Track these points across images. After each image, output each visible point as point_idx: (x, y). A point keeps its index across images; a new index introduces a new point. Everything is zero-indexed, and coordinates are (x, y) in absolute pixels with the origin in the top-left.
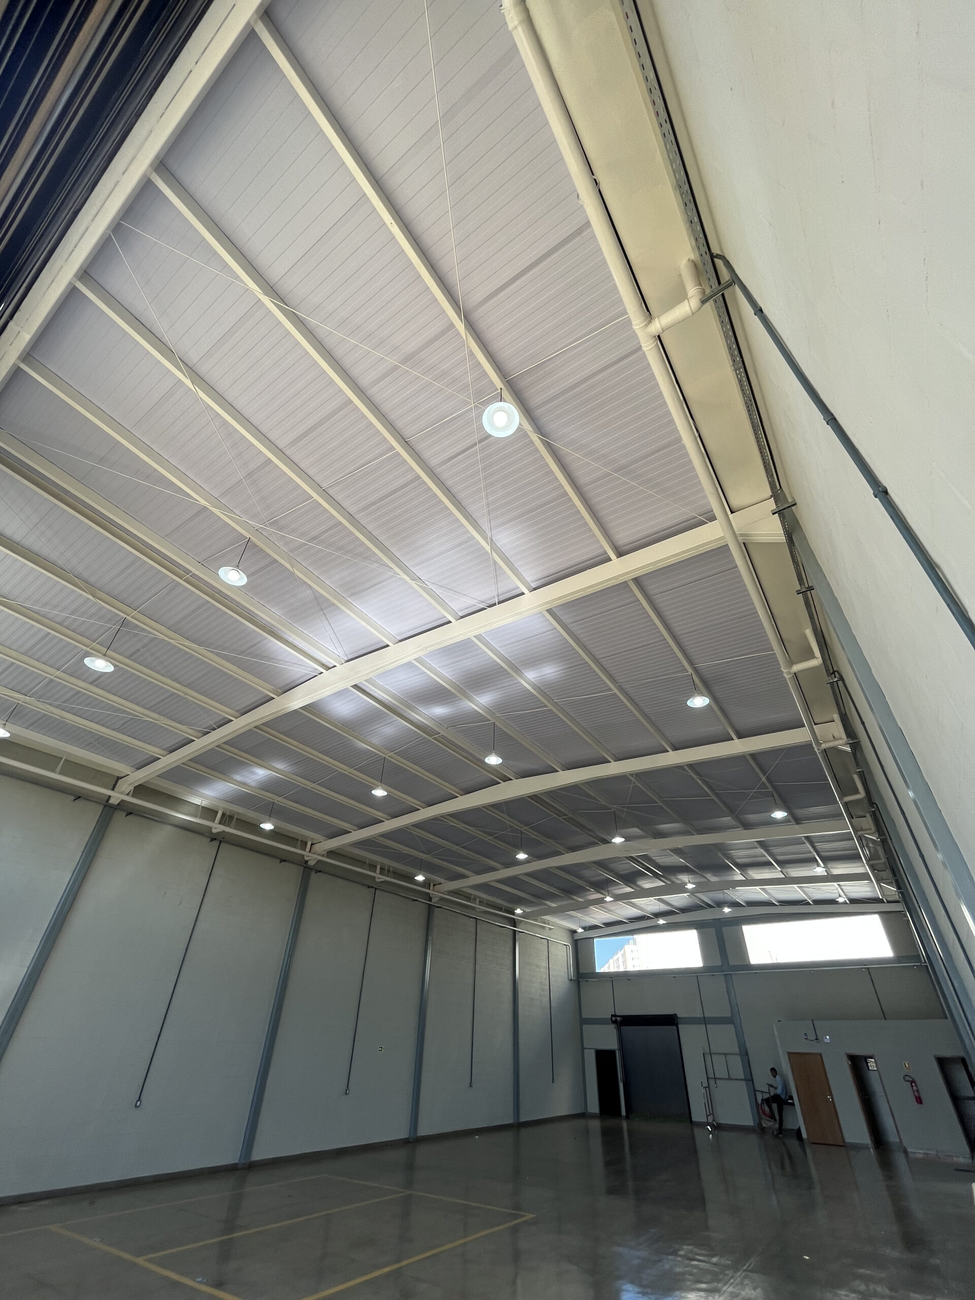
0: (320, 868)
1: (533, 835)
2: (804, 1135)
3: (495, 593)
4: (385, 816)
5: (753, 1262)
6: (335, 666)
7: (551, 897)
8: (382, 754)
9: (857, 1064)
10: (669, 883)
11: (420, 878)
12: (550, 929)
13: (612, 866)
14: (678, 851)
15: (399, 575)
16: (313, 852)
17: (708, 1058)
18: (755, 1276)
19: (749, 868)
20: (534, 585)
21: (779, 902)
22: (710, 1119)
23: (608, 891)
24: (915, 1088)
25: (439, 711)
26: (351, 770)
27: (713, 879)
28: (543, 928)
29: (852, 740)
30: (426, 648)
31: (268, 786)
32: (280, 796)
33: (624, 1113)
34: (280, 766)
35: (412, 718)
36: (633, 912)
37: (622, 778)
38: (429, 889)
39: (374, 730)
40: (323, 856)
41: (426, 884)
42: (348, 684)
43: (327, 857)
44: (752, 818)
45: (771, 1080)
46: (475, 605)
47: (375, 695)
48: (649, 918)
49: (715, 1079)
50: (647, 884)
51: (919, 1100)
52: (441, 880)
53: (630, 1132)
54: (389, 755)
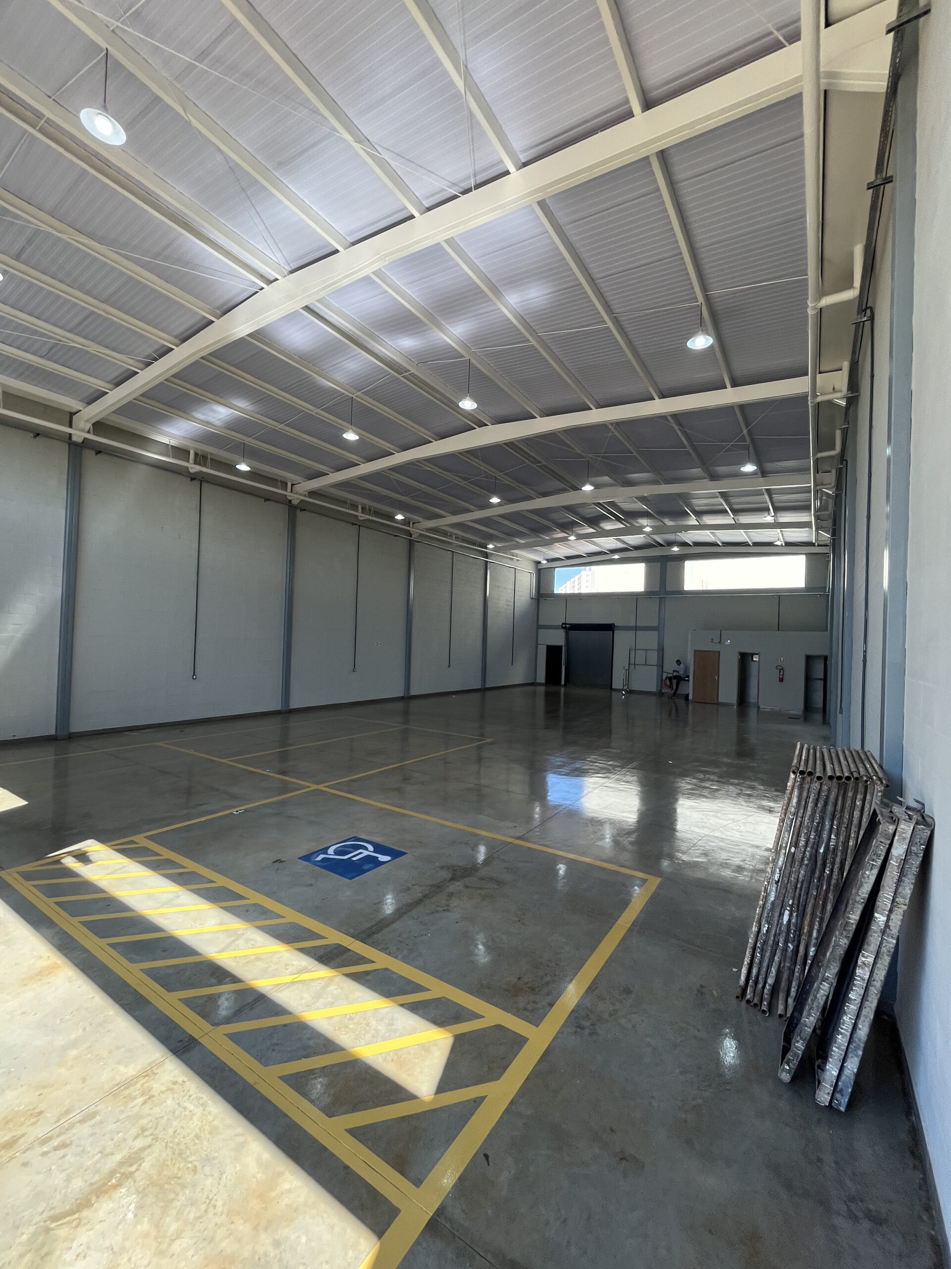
0: (303, 507)
1: (507, 480)
2: (690, 697)
3: (471, 171)
4: (361, 459)
5: (635, 764)
6: (277, 279)
7: (521, 535)
8: (348, 394)
9: (745, 659)
10: (629, 525)
11: (399, 517)
12: (518, 560)
13: (580, 510)
14: (643, 499)
15: (339, 133)
16: (295, 492)
17: (633, 653)
18: (635, 771)
19: (705, 515)
20: (523, 158)
21: (723, 543)
22: (625, 688)
23: (572, 531)
24: (781, 673)
25: (407, 343)
26: (318, 411)
27: (669, 522)
28: (512, 559)
29: (852, 393)
30: (386, 256)
31: (236, 425)
32: (250, 437)
33: (563, 683)
34: (242, 404)
35: (376, 351)
36: (593, 548)
37: (602, 427)
38: (409, 526)
39: (335, 365)
40: (305, 496)
41: (406, 522)
42: (297, 305)
43: (309, 497)
44: (722, 469)
45: (676, 667)
46: (443, 190)
47: (332, 320)
48: (605, 553)
49: (635, 664)
50: (608, 526)
51: (781, 680)
52: (420, 519)
53: (566, 694)
54: (357, 395)
